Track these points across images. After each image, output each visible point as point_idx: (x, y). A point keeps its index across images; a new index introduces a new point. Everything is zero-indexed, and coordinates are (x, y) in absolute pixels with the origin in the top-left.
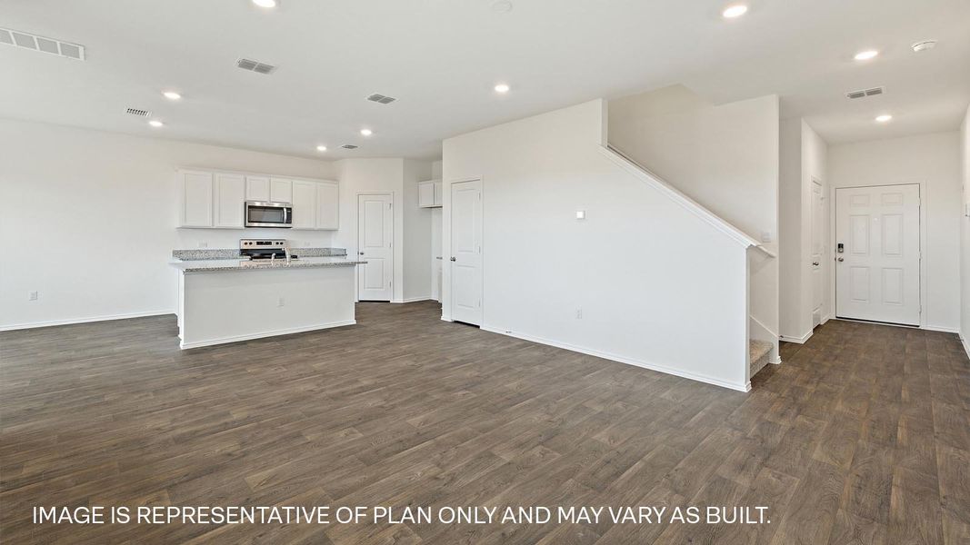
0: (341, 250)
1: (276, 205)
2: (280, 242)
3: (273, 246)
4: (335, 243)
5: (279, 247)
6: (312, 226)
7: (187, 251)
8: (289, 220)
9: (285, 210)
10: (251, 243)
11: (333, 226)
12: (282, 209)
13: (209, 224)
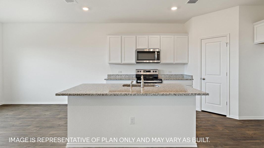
0: (189, 76)
1: (151, 50)
2: (155, 71)
3: (151, 73)
4: (186, 72)
5: (155, 73)
6: (172, 62)
7: (113, 75)
8: (158, 59)
9: (156, 53)
10: (140, 72)
11: (184, 62)
12: (154, 52)
13: (119, 62)
